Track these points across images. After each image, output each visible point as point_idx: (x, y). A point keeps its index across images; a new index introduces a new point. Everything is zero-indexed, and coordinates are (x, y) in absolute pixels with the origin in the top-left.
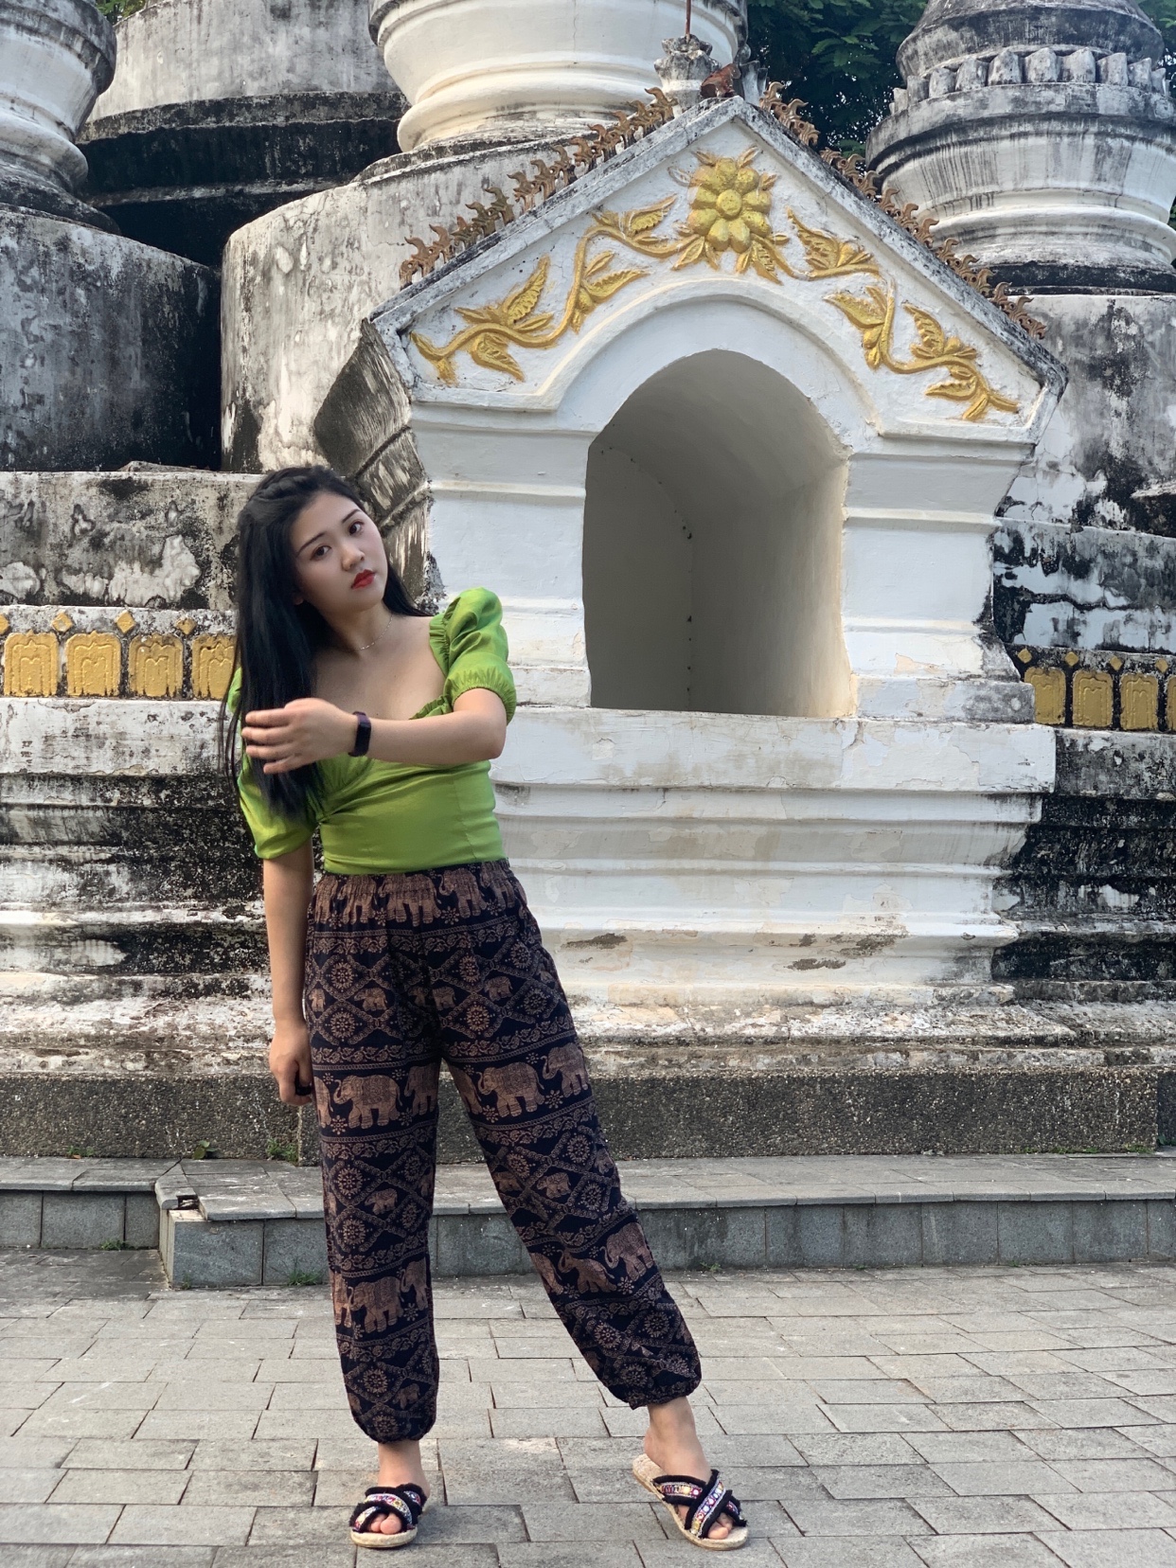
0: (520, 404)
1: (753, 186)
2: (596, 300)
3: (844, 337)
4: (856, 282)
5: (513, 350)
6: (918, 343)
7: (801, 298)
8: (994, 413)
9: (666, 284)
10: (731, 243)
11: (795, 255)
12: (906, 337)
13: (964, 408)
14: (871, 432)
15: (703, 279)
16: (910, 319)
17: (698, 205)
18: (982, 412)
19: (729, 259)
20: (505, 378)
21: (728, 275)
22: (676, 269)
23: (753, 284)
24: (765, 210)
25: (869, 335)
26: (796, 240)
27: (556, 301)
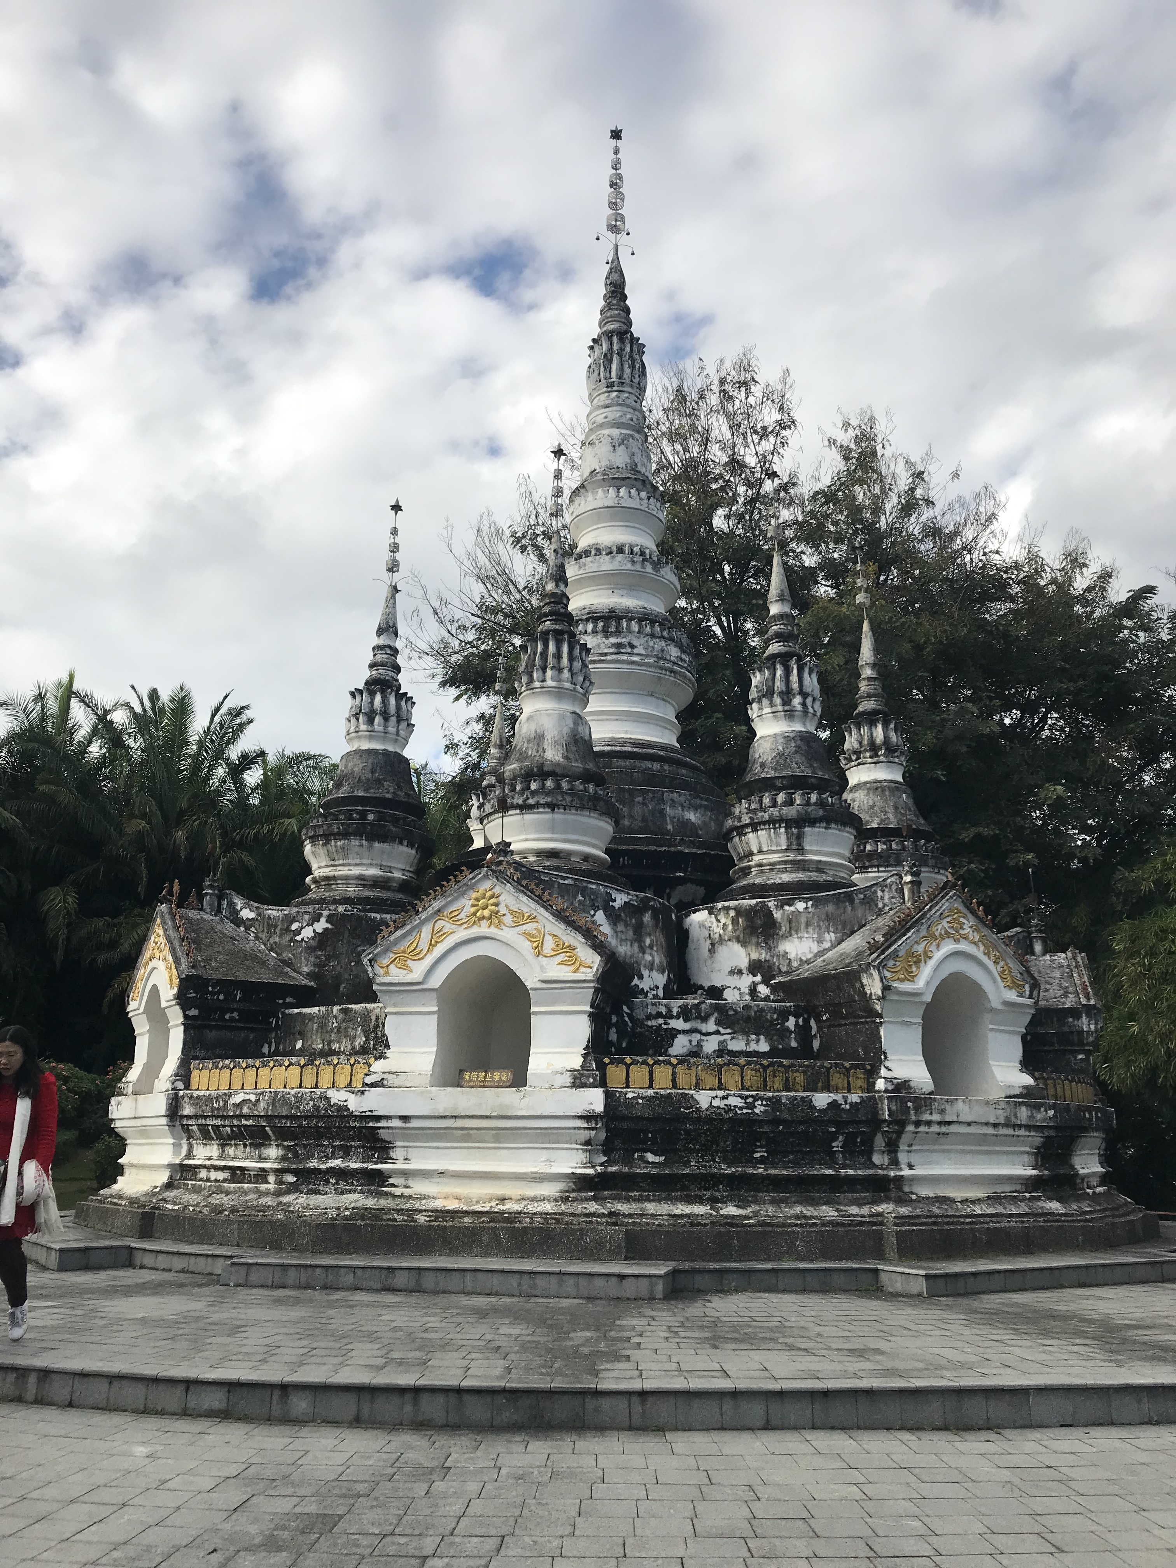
0: (409, 981)
1: (492, 897)
2: (437, 942)
3: (526, 946)
4: (530, 927)
5: (409, 962)
6: (553, 946)
7: (508, 934)
8: (582, 969)
9: (463, 934)
10: (483, 918)
11: (508, 919)
12: (549, 945)
13: (573, 968)
14: (536, 980)
15: (475, 931)
16: (551, 937)
17: (473, 906)
18: (578, 969)
19: (484, 923)
20: (405, 972)
21: (484, 929)
22: (466, 928)
23: (493, 931)
24: (497, 905)
25: (535, 945)
26: (508, 914)
27: (424, 945)
